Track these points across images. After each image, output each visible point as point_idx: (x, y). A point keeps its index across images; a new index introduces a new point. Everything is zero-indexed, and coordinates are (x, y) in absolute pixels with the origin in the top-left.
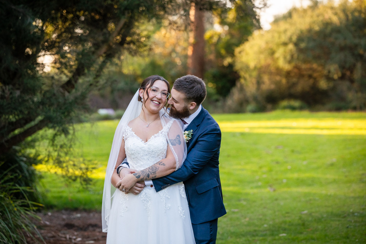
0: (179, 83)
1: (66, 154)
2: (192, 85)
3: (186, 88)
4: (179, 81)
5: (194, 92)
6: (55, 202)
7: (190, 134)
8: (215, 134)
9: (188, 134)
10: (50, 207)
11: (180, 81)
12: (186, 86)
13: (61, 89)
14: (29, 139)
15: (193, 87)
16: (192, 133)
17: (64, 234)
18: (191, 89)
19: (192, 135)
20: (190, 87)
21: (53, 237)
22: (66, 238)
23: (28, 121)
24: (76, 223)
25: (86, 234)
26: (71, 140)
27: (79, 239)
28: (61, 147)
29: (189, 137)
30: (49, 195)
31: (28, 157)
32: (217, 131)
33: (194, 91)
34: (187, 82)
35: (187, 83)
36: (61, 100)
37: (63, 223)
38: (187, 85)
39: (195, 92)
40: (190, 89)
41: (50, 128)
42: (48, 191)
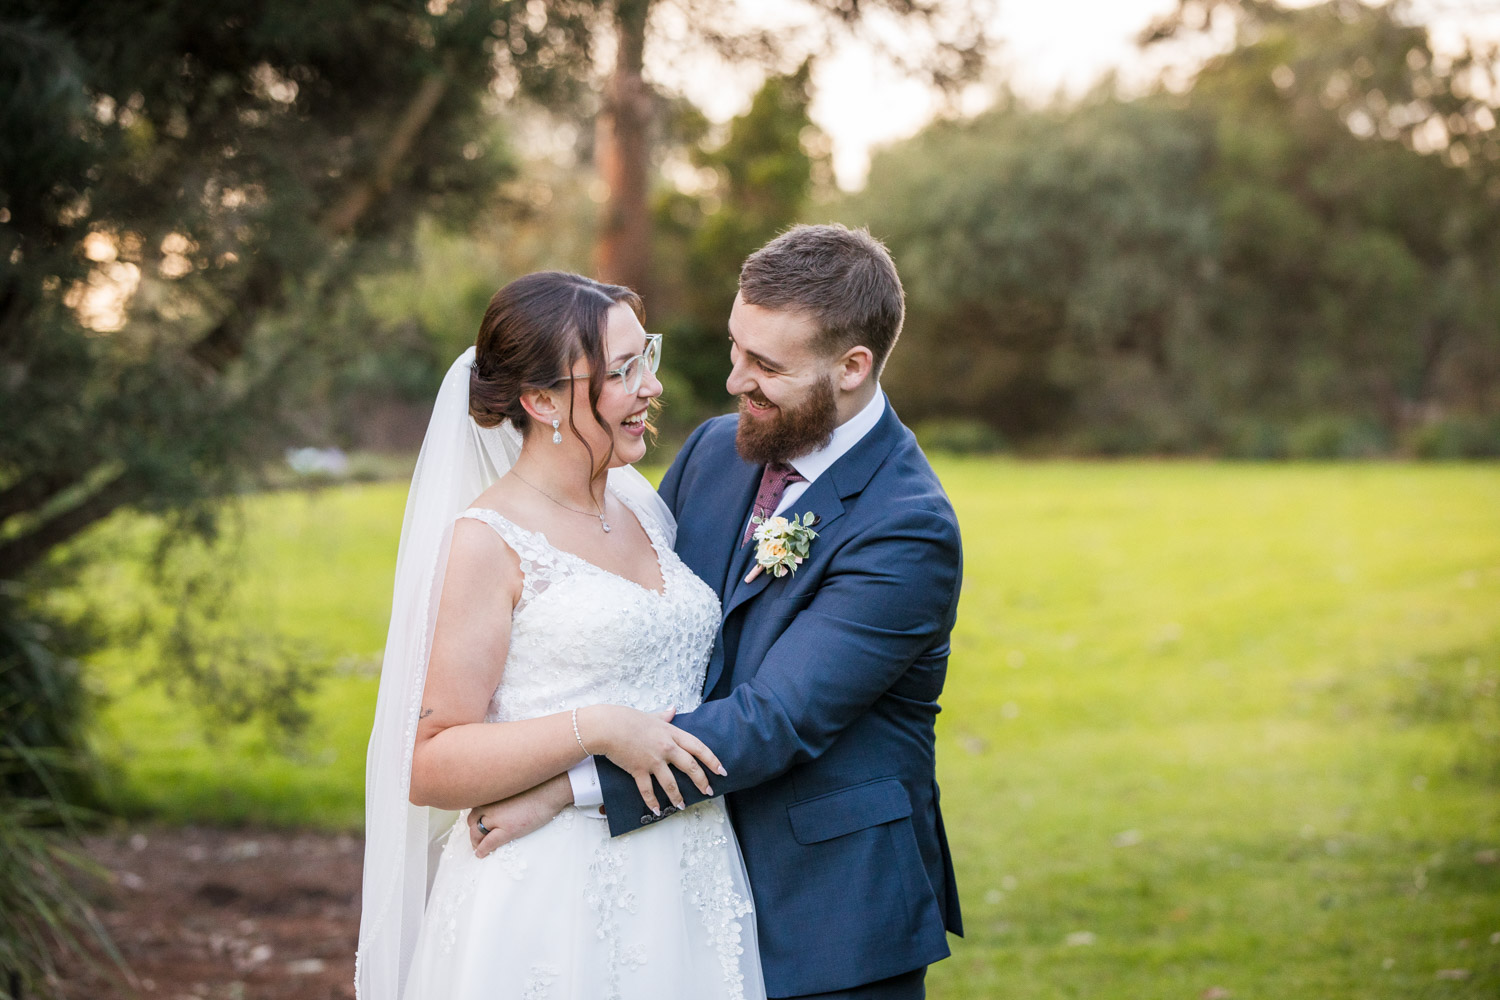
0: (771, 269)
1: (212, 614)
2: (835, 265)
3: (808, 281)
4: (765, 262)
5: (854, 293)
6: (157, 794)
7: (804, 539)
8: (927, 546)
9: (793, 538)
10: (140, 814)
11: (769, 261)
12: (805, 275)
13: (191, 363)
14: (60, 554)
15: (842, 271)
16: (813, 534)
17: (201, 929)
18: (830, 281)
19: (811, 543)
20: (827, 276)
21: (159, 944)
22: (207, 947)
23: (54, 485)
24: (246, 880)
25: (287, 928)
26: (231, 560)
27: (262, 953)
28: (192, 588)
29: (794, 550)
30: (137, 769)
31: (55, 625)
32: (939, 530)
33: (850, 290)
34: (807, 254)
35: (810, 260)
36: (190, 402)
37: (195, 881)
38: (812, 265)
39: (860, 291)
40: (831, 283)
41: (143, 510)
42: (130, 753)
